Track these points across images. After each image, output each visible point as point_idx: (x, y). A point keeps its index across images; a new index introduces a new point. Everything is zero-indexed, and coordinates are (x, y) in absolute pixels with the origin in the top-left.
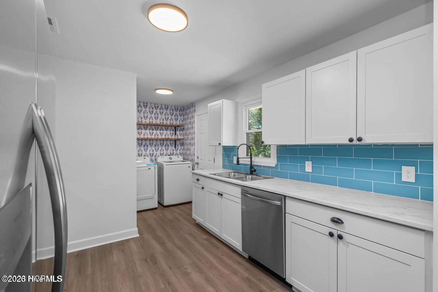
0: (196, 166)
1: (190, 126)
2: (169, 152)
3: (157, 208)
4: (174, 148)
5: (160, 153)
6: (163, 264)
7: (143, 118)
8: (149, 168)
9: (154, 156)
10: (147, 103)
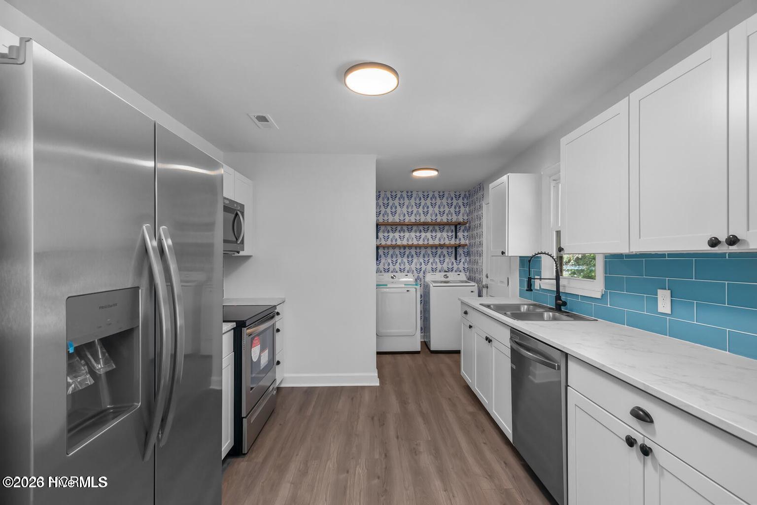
0: (484, 290)
1: (477, 222)
2: (445, 266)
3: (420, 351)
4: (453, 260)
5: (432, 268)
6: (392, 430)
7: (406, 214)
8: (408, 289)
9: (422, 272)
10: (412, 192)
